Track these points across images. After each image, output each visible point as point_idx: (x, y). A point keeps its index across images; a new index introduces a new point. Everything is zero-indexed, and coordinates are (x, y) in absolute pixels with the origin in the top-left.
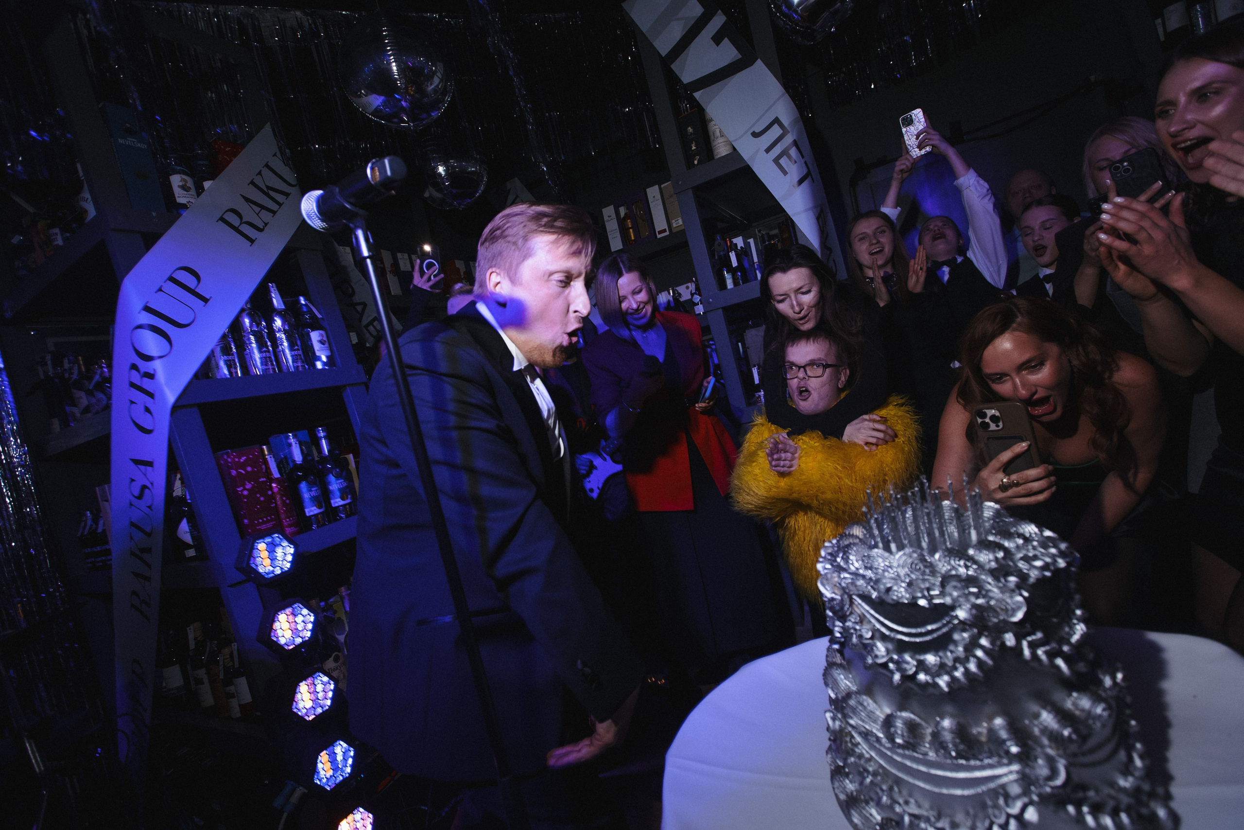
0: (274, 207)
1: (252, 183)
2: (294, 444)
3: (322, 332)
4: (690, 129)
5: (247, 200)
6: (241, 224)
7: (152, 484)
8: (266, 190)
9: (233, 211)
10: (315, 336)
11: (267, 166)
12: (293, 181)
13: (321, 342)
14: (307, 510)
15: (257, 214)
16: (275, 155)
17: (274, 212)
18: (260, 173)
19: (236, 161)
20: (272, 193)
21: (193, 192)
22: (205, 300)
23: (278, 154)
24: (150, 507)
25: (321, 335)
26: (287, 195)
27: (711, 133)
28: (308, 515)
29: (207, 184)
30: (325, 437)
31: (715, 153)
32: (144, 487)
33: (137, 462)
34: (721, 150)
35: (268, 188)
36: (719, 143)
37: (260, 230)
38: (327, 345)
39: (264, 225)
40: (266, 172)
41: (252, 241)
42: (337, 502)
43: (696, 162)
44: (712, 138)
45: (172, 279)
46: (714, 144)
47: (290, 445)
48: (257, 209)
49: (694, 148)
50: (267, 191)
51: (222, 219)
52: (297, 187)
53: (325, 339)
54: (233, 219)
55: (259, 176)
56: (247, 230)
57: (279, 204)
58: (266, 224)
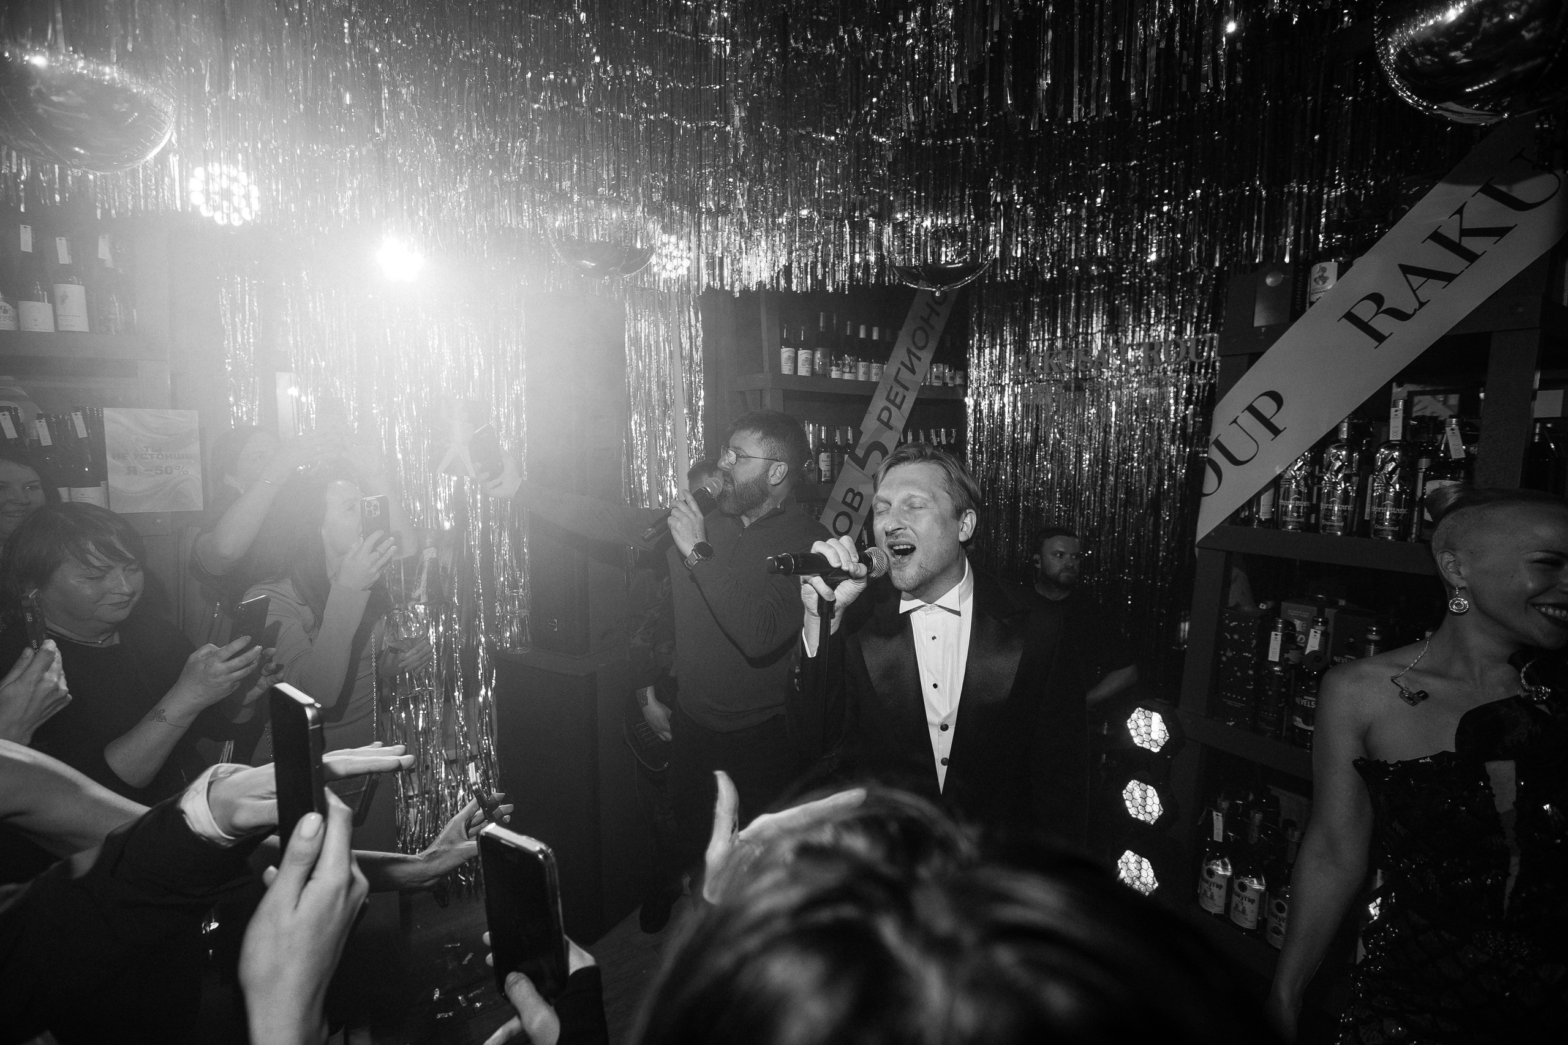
1: (1437, 237)
5: (1406, 270)
6: (1376, 314)
8: (1455, 238)
9: (1372, 296)
15: (1414, 291)
17: (1449, 278)
18: (1460, 212)
20: (1469, 243)
21: (1330, 281)
22: (1276, 431)
35: (1464, 233)
37: (1407, 317)
39: (1417, 305)
41: (1380, 338)
45: (1251, 409)
48: (1416, 280)
50: (1458, 241)
51: (1350, 317)
54: (1366, 311)
55: (1457, 216)
56: (1383, 324)
57: (1471, 257)
58: (1422, 305)
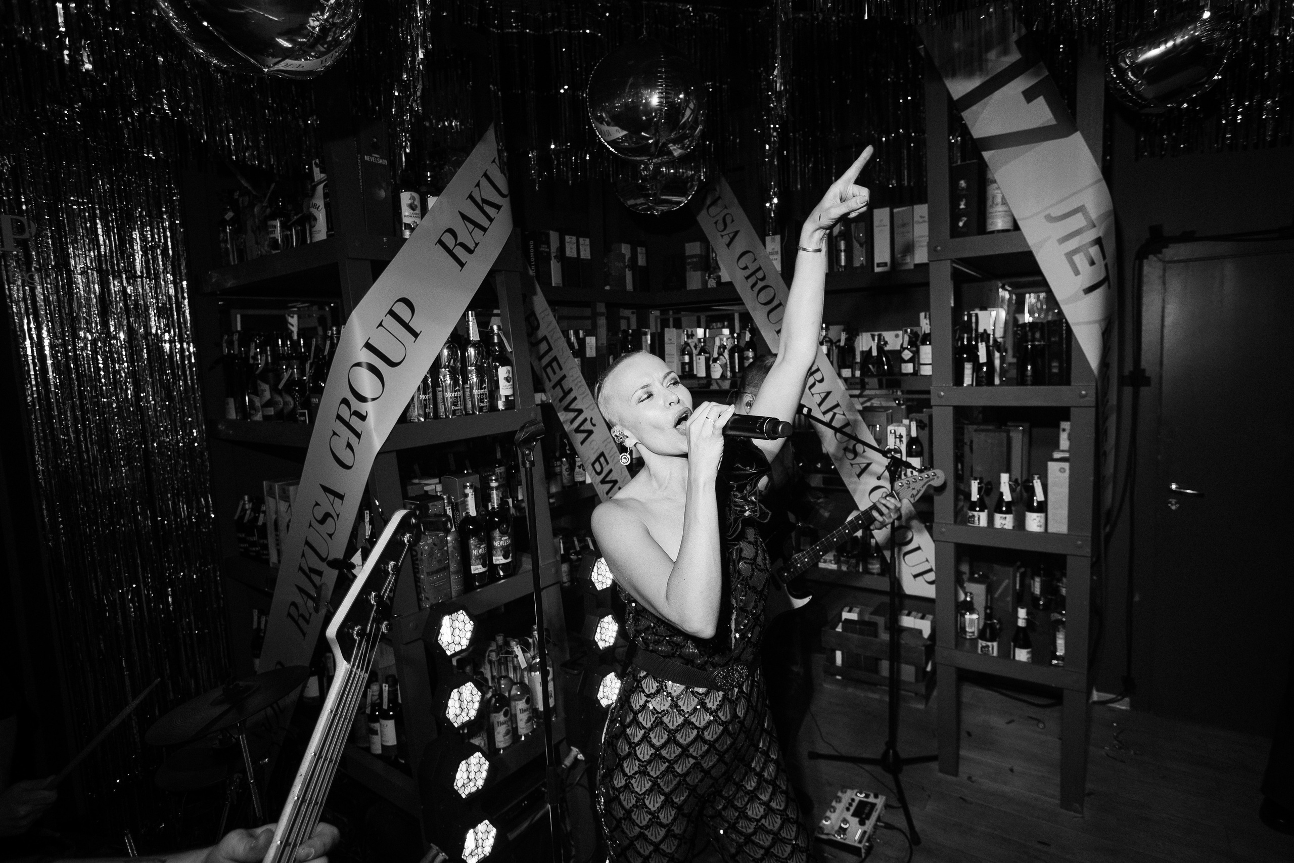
0: (485, 222)
1: (471, 197)
2: (470, 494)
3: (509, 368)
4: (963, 183)
5: (464, 217)
6: (455, 245)
7: (338, 516)
8: (480, 203)
9: (450, 231)
10: (503, 372)
11: (486, 175)
12: (505, 191)
13: (507, 379)
14: (472, 568)
15: (471, 233)
16: (494, 161)
17: (484, 230)
18: (478, 185)
19: (460, 171)
20: (487, 208)
21: (418, 211)
22: (416, 335)
23: (497, 160)
24: (330, 535)
25: (508, 372)
26: (498, 207)
27: (989, 196)
28: (473, 572)
29: (432, 201)
30: (497, 488)
31: (989, 221)
32: (327, 515)
33: (326, 490)
34: (999, 223)
35: (484, 201)
36: (997, 212)
37: (471, 252)
38: (511, 383)
39: (474, 246)
40: (484, 183)
41: (462, 265)
42: (499, 559)
43: (961, 224)
44: (989, 202)
45: (393, 312)
46: (990, 210)
47: (466, 495)
48: (471, 227)
49: (962, 206)
50: (481, 205)
51: (440, 242)
52: (508, 199)
53: (511, 376)
54: (449, 240)
55: (477, 188)
56: (459, 252)
57: (491, 220)
58: (477, 244)
